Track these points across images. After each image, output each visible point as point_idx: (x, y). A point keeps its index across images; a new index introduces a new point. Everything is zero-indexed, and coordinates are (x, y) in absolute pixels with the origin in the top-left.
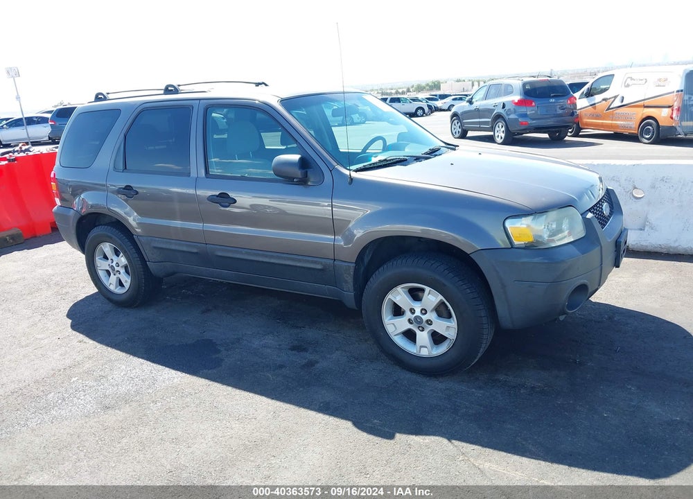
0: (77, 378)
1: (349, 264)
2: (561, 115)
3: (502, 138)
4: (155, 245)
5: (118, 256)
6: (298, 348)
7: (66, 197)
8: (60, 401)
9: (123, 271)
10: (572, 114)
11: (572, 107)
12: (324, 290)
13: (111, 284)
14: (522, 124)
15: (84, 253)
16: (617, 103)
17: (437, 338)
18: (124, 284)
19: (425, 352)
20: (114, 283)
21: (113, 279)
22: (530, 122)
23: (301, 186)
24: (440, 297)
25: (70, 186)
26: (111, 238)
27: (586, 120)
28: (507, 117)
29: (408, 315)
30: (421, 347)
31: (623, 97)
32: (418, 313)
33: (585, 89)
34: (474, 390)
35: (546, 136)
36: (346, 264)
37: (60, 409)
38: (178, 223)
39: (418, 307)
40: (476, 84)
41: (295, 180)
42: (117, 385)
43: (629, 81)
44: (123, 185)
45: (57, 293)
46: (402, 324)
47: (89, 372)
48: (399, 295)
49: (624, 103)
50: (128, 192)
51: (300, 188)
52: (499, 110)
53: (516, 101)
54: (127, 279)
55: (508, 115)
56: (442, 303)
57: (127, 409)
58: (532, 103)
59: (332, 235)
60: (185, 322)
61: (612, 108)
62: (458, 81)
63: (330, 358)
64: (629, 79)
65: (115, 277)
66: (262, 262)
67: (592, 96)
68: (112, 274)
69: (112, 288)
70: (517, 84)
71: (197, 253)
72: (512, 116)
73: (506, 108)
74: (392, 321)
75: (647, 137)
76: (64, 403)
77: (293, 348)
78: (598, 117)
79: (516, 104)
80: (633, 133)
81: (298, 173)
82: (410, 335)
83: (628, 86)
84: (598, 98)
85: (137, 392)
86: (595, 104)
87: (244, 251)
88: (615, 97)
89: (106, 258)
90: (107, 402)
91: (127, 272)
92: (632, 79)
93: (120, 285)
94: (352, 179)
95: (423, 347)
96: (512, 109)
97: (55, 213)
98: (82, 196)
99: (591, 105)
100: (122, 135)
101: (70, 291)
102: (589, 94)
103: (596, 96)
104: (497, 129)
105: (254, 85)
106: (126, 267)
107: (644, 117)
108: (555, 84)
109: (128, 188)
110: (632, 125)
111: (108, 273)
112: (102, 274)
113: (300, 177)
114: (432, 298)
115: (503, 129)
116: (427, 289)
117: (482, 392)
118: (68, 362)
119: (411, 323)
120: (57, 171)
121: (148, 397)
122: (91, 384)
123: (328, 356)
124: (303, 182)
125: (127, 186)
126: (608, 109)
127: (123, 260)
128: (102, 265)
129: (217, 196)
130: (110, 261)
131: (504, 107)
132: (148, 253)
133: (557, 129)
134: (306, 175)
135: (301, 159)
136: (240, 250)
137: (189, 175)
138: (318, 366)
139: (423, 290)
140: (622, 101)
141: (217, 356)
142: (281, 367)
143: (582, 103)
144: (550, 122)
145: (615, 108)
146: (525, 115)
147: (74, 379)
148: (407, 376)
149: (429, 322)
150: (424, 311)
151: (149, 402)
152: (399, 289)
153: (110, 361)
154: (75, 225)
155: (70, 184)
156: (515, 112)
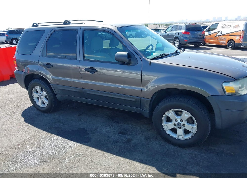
0: (29, 146)
1: (148, 99)
2: (198, 38)
3: (177, 46)
4: (59, 88)
5: (43, 92)
6: (122, 133)
7: (19, 66)
8: (23, 158)
9: (44, 98)
10: (203, 38)
11: (203, 35)
12: (135, 109)
13: (39, 103)
14: (185, 41)
15: (27, 90)
16: (219, 34)
17: (186, 132)
18: (45, 103)
19: (180, 138)
20: (41, 103)
21: (40, 101)
22: (188, 40)
23: (127, 65)
24: (190, 115)
25: (21, 62)
26: (40, 84)
27: (207, 40)
28: (180, 38)
29: (174, 122)
30: (179, 135)
31: (222, 32)
32: (179, 121)
33: (207, 28)
34: (202, 154)
35: (193, 45)
36: (146, 99)
37: (23, 162)
38: (72, 80)
39: (179, 119)
40: (161, 26)
41: (125, 63)
42: (47, 150)
43: (224, 26)
44: (46, 63)
45: (15, 106)
46: (171, 125)
47: (33, 144)
48: (171, 114)
49: (222, 34)
50: (48, 65)
51: (127, 66)
52: (177, 35)
53: (183, 32)
54: (47, 102)
55: (180, 37)
56: (191, 118)
57: (53, 162)
58: (189, 33)
59: (140, 86)
60: (72, 120)
61: (217, 36)
62: (154, 24)
63: (137, 138)
64: (224, 25)
65: (41, 100)
66: (108, 97)
67: (210, 31)
68: (40, 99)
69: (40, 105)
70: (184, 26)
71: (78, 92)
72: (182, 38)
73: (179, 35)
74: (167, 124)
75: (230, 47)
76: (25, 159)
77: (120, 133)
78: (212, 39)
79: (183, 33)
80: (225, 45)
81: (127, 60)
82: (174, 130)
83: (224, 28)
84: (212, 32)
85: (57, 154)
86: (211, 34)
87: (100, 92)
88: (219, 32)
89: (37, 92)
90: (44, 158)
91: (46, 98)
92: (225, 25)
93: (43, 104)
94: (151, 63)
95: (180, 135)
96: (181, 35)
97: (15, 73)
98: (27, 67)
99: (210, 34)
100: (46, 42)
101: (21, 105)
102: (209, 30)
103: (212, 31)
104: (176, 42)
105: (98, 22)
106: (46, 97)
107: (229, 39)
108: (197, 26)
109: (48, 64)
110: (225, 42)
111: (38, 99)
112: (35, 99)
113: (128, 61)
114: (186, 115)
115: (178, 42)
116: (184, 111)
117: (206, 155)
118: (24, 138)
119: (175, 125)
120: (16, 55)
121: (62, 156)
122: (36, 149)
123: (136, 137)
124: (129, 64)
125: (48, 63)
126: (216, 36)
127: (45, 94)
128: (35, 95)
129: (89, 69)
130: (39, 94)
131: (178, 34)
132: (56, 91)
133: (197, 43)
134: (130, 61)
135: (128, 54)
136: (98, 91)
137: (76, 59)
138: (133, 141)
139: (182, 112)
140: (221, 33)
141: (88, 136)
142: (117, 142)
143: (206, 33)
144: (195, 40)
145: (218, 36)
146: (186, 38)
147: (28, 147)
148: (172, 147)
149: (184, 125)
150: (182, 121)
151: (63, 159)
152: (171, 111)
153: (42, 138)
154: (24, 78)
155: (21, 61)
156: (183, 36)
